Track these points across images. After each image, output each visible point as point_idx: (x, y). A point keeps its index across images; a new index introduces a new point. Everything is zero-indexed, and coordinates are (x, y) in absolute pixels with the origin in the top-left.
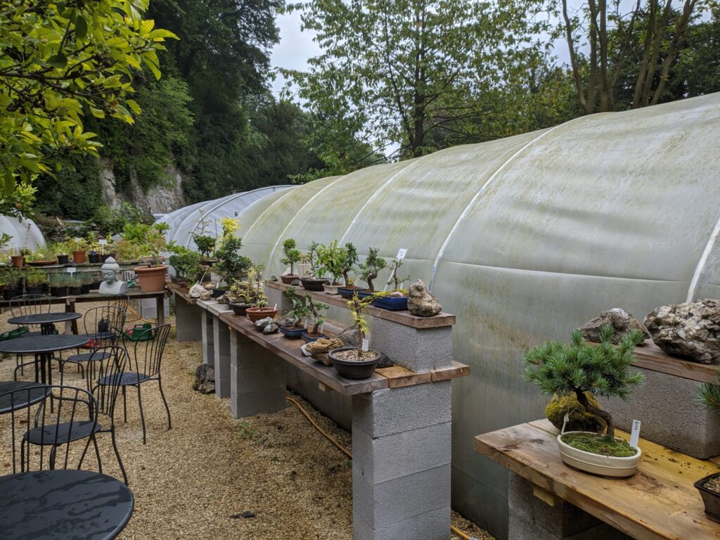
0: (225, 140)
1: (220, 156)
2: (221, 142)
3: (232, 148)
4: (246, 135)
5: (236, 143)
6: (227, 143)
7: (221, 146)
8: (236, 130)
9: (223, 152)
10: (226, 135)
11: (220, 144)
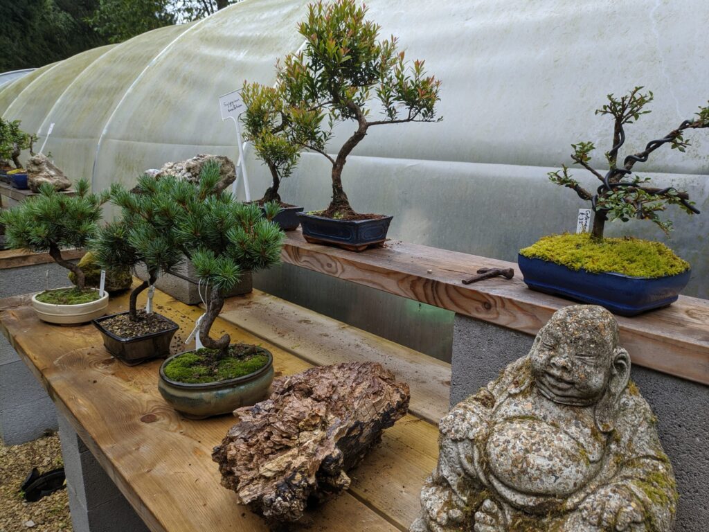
0: (19, 17)
1: (15, 37)
2: (14, 20)
3: (30, 29)
4: (48, 13)
5: (34, 22)
6: (21, 22)
7: (15, 25)
8: (31, 6)
9: (18, 34)
10: (20, 12)
11: (10, 22)
